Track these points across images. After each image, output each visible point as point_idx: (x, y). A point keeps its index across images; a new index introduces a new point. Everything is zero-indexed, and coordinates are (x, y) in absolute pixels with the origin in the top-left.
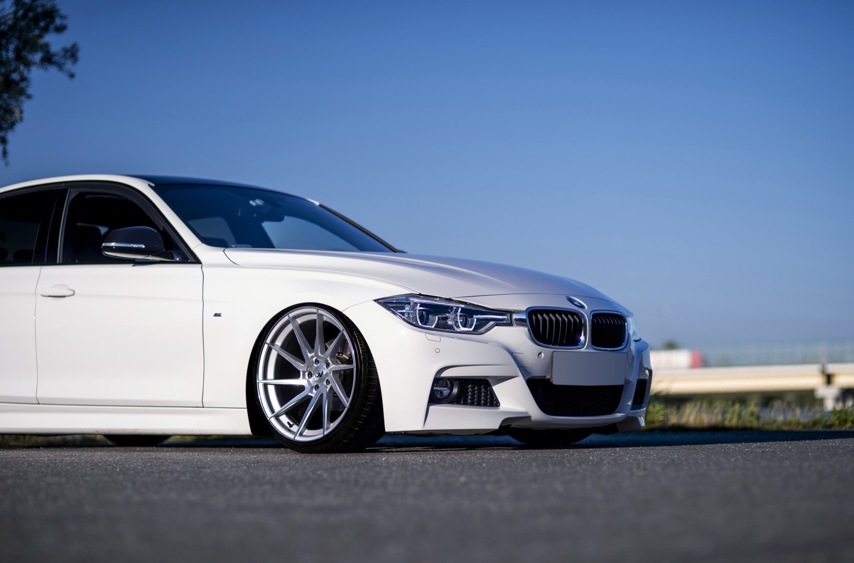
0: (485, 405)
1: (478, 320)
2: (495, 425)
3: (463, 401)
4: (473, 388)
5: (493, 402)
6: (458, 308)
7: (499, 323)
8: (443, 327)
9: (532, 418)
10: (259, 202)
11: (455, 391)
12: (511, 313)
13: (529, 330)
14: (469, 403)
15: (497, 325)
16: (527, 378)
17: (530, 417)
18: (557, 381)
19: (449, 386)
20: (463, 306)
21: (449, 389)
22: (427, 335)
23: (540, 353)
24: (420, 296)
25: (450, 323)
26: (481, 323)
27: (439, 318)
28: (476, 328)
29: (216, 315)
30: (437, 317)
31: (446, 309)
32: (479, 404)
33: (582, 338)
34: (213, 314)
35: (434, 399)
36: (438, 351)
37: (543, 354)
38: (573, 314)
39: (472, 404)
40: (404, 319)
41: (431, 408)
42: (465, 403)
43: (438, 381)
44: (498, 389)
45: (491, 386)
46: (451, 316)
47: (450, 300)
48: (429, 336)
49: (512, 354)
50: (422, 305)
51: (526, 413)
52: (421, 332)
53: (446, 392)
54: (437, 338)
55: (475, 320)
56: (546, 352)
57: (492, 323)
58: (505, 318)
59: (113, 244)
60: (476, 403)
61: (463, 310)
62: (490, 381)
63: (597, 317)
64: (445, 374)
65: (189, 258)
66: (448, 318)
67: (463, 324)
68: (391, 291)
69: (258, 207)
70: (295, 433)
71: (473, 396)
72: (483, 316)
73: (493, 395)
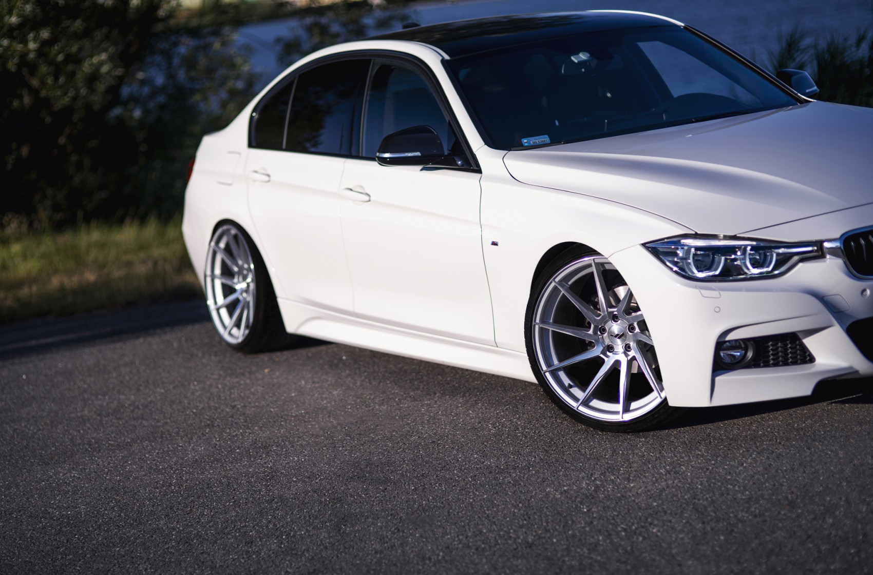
0: (795, 363)
1: (778, 254)
2: (805, 389)
3: (763, 363)
4: (775, 345)
5: (806, 358)
6: (746, 246)
7: (805, 258)
8: (730, 273)
9: (860, 372)
10: (583, 56)
11: (750, 354)
12: (819, 244)
13: (845, 263)
14: (772, 364)
15: (802, 261)
16: (845, 328)
17: (857, 372)
19: (743, 346)
20: (754, 243)
21: (743, 350)
22: (702, 291)
23: (864, 290)
24: (696, 236)
25: (737, 264)
26: (783, 260)
27: (726, 260)
28: (778, 265)
29: (494, 244)
30: (723, 258)
31: (732, 250)
32: (786, 363)
34: (490, 242)
35: (720, 366)
36: (717, 310)
37: (868, 292)
39: (776, 364)
40: (676, 272)
41: (718, 379)
42: (767, 365)
43: (721, 344)
44: (809, 342)
45: (800, 340)
46: (739, 256)
47: (734, 238)
48: (705, 292)
49: (821, 298)
50: (697, 249)
51: (851, 368)
52: (696, 287)
53: (739, 354)
54: (715, 294)
55: (775, 255)
57: (796, 258)
58: (814, 251)
59: (387, 155)
60: (781, 363)
61: (752, 248)
62: (800, 335)
64: (731, 337)
65: (471, 165)
66: (735, 260)
67: (755, 264)
68: (665, 230)
69: (582, 63)
70: (576, 399)
71: (776, 355)
72: (781, 251)
73: (804, 349)
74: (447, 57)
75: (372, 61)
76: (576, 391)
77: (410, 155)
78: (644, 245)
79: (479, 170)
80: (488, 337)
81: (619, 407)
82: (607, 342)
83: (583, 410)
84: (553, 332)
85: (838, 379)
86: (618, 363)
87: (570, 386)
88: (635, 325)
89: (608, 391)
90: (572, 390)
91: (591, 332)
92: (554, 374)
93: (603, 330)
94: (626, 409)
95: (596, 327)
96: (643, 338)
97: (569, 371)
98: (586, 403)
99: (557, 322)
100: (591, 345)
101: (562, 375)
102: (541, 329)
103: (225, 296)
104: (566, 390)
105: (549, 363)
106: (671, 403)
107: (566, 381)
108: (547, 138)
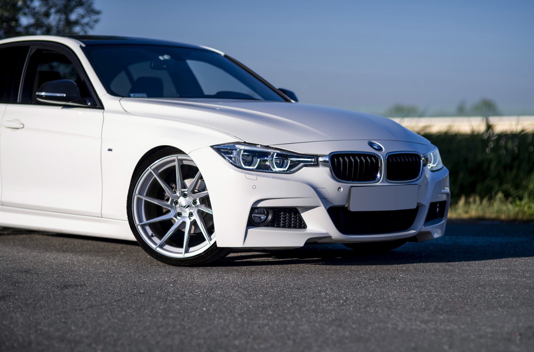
0: (295, 227)
1: (292, 161)
2: (300, 243)
3: (277, 225)
4: (285, 214)
5: (302, 225)
6: (274, 153)
7: (307, 164)
8: (263, 168)
9: (332, 237)
10: (166, 57)
11: (270, 217)
12: (317, 157)
13: (330, 170)
14: (282, 226)
15: (305, 166)
16: (327, 208)
17: (330, 237)
18: (354, 207)
19: (266, 213)
20: (279, 152)
21: (265, 215)
22: (246, 175)
23: (340, 188)
24: (245, 143)
25: (267, 163)
26: (294, 165)
27: (260, 160)
28: (291, 167)
29: (110, 150)
30: (259, 160)
31: (266, 154)
32: (289, 227)
33: (379, 175)
34: (107, 149)
35: (252, 223)
36: (254, 187)
37: (342, 189)
38: (371, 156)
39: (284, 227)
40: (231, 163)
41: (249, 230)
42: (278, 226)
43: (253, 209)
44: (305, 215)
45: (299, 214)
46: (269, 158)
47: (267, 147)
48: (248, 176)
49: (315, 189)
50: (245, 151)
51: (327, 234)
52: (242, 172)
53: (263, 217)
54: (254, 177)
55: (289, 161)
56: (344, 186)
57: (302, 164)
58: (313, 161)
59: (43, 94)
60: (287, 226)
61: (278, 155)
62: (299, 210)
63: (392, 159)
64: (260, 205)
65: (97, 105)
66: (266, 161)
67: (279, 166)
68: (225, 139)
69: (165, 60)
70: (155, 244)
71: (284, 221)
72: (294, 159)
73: (301, 220)
74: (84, 45)
75: (31, 47)
76: (155, 239)
77: (58, 96)
78: (212, 147)
79: (102, 107)
80: (97, 211)
81: (183, 250)
82: (179, 210)
83: (159, 250)
84: (145, 201)
85: (319, 241)
86: (184, 223)
87: (152, 236)
88: (198, 201)
89: (176, 241)
90: (153, 238)
91: (169, 203)
92: (143, 227)
93: (176, 203)
94: (187, 251)
95: (172, 200)
96: (204, 209)
97: (152, 226)
98: (161, 246)
99: (149, 195)
100: (168, 211)
101: (148, 229)
102: (138, 199)
104: (150, 238)
105: (140, 220)
106: (219, 245)
107: (150, 232)
108: (145, 95)
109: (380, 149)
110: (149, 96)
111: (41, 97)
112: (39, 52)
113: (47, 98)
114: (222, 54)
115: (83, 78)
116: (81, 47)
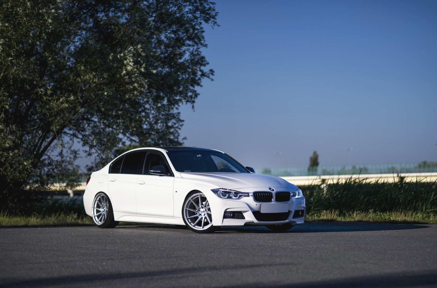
0: (241, 218)
1: (240, 195)
2: (243, 224)
4: (237, 214)
5: (243, 218)
7: (245, 196)
8: (229, 197)
10: (200, 156)
11: (232, 215)
12: (248, 193)
13: (253, 198)
15: (244, 197)
16: (252, 212)
17: (254, 222)
18: (262, 211)
19: (229, 213)
20: (235, 192)
24: (223, 189)
25: (231, 196)
26: (240, 196)
28: (239, 197)
29: (176, 192)
30: (228, 194)
31: (230, 192)
32: (239, 218)
33: (272, 200)
35: (225, 217)
36: (225, 204)
37: (258, 205)
38: (269, 193)
39: (237, 218)
40: (217, 196)
41: (224, 219)
42: (235, 218)
43: (225, 212)
44: (244, 214)
45: (242, 214)
46: (231, 194)
47: (231, 190)
48: (223, 200)
49: (248, 205)
50: (223, 191)
52: (221, 199)
53: (229, 215)
54: (225, 201)
56: (258, 204)
57: (243, 196)
58: (247, 195)
59: (152, 171)
61: (234, 193)
62: (242, 212)
63: (278, 194)
64: (228, 210)
65: (172, 175)
66: (230, 195)
67: (235, 197)
68: (216, 187)
69: (199, 157)
70: (192, 225)
71: (237, 216)
72: (241, 194)
73: (243, 216)
74: (167, 152)
75: (147, 152)
76: (192, 224)
77: (158, 171)
78: (211, 190)
79: (174, 176)
80: (172, 215)
81: (202, 227)
82: (200, 213)
83: (193, 228)
84: (188, 210)
85: (250, 224)
86: (202, 218)
87: (191, 222)
88: (207, 210)
89: (199, 224)
90: (191, 223)
91: (197, 211)
92: (188, 219)
93: (200, 210)
94: (203, 228)
95: (198, 210)
96: (209, 212)
97: (191, 219)
98: (194, 226)
99: (189, 208)
100: (197, 214)
101: (189, 220)
102: (186, 209)
103: (97, 213)
104: (190, 223)
105: (187, 217)
106: (213, 225)
107: (190, 221)
108: (190, 171)
109: (273, 190)
110: (192, 171)
111: (151, 172)
112: (150, 154)
113: (153, 172)
114: (224, 153)
115: (167, 165)
116: (166, 152)
